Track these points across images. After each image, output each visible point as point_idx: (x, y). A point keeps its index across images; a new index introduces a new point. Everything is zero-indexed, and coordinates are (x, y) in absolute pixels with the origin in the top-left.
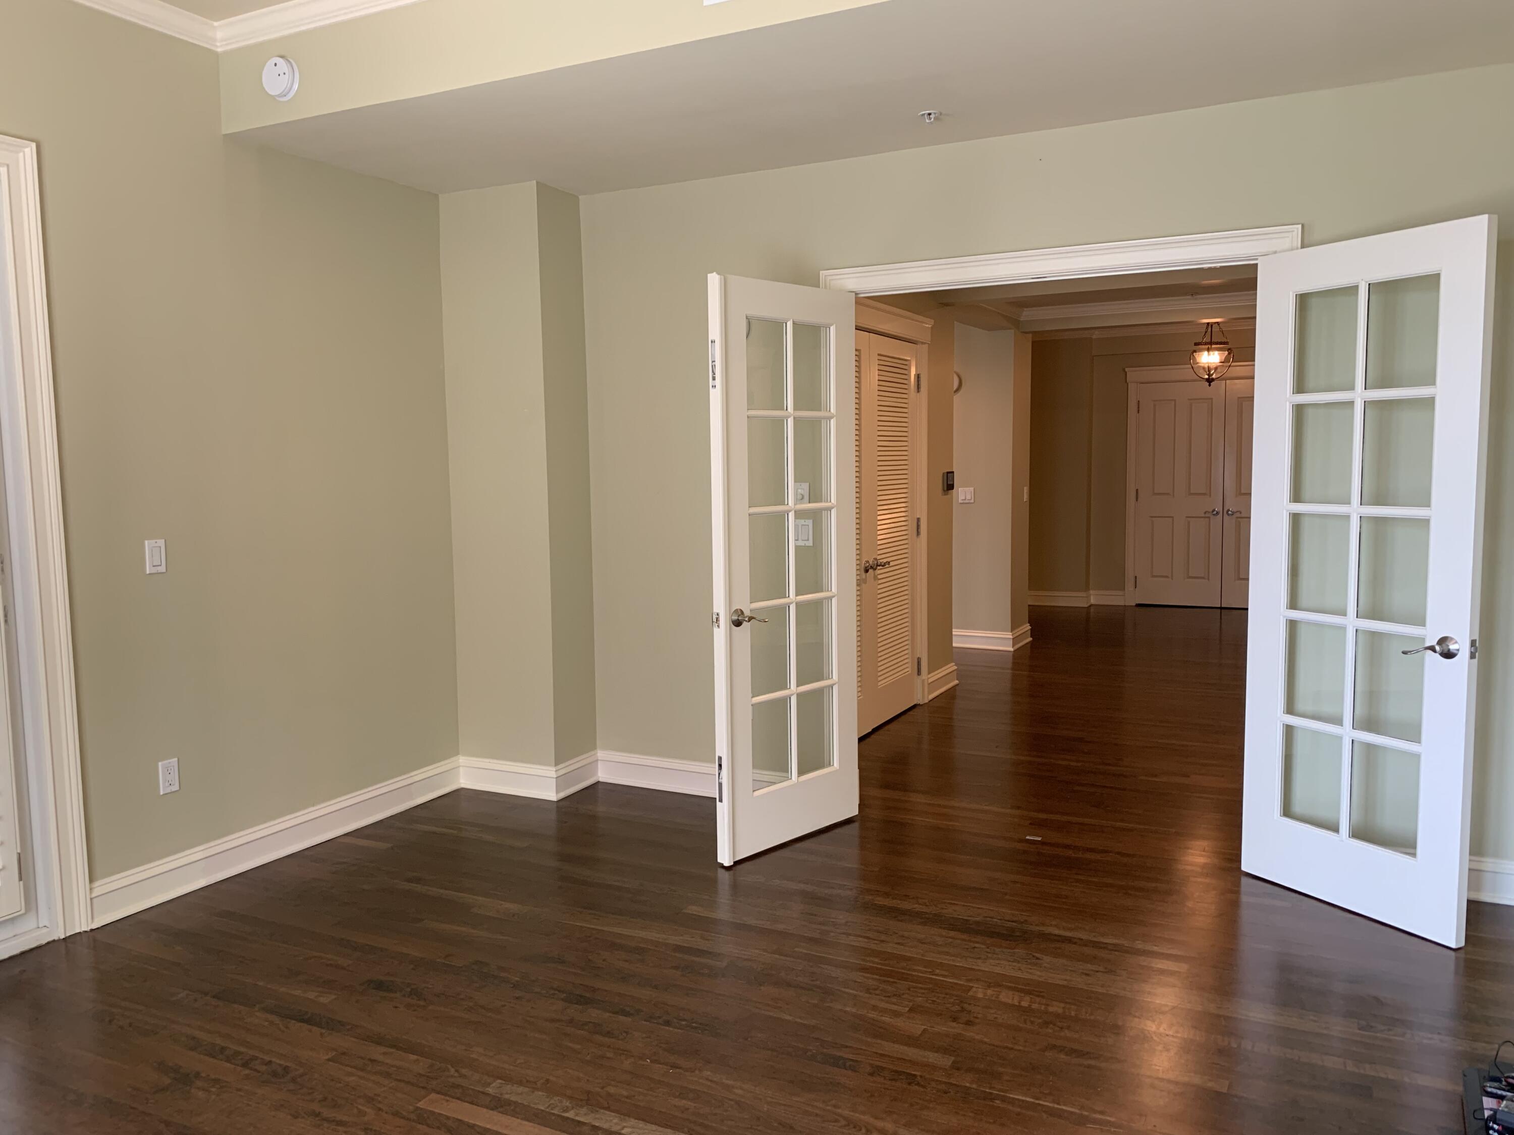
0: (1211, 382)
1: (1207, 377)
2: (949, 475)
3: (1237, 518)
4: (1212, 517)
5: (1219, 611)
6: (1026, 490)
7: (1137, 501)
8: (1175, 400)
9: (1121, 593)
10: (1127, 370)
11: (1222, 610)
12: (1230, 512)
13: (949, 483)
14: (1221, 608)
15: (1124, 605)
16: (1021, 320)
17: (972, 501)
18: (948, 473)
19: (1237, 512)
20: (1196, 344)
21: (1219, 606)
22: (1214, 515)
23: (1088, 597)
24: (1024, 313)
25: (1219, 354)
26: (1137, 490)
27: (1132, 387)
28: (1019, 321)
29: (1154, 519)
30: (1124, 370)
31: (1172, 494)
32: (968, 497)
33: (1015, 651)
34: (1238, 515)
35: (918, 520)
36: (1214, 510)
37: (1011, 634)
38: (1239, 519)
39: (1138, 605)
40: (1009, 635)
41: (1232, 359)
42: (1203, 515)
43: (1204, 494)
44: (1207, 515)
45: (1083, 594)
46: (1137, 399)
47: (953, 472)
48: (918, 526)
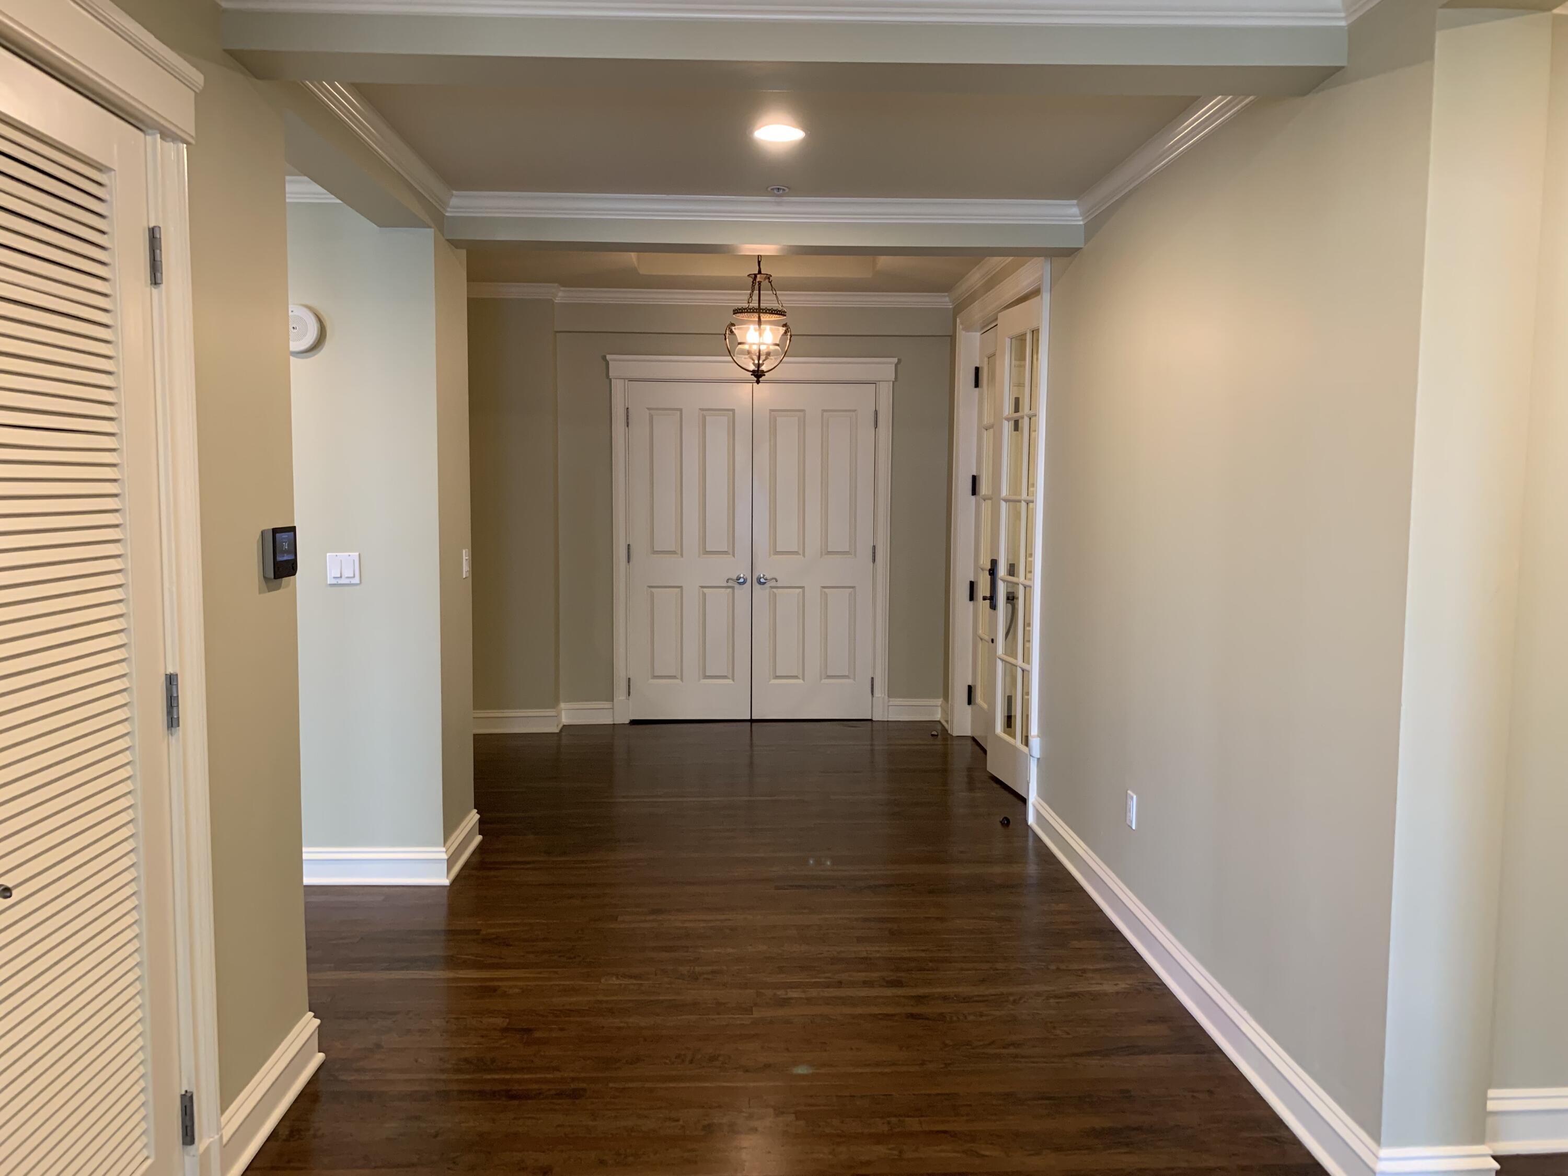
0: (761, 376)
1: (752, 368)
2: (278, 535)
3: (771, 587)
4: (737, 586)
5: (749, 723)
6: (466, 555)
7: (628, 562)
8: (681, 410)
9: (607, 705)
10: (608, 357)
11: (754, 724)
12: (762, 580)
13: (279, 559)
14: (752, 721)
15: (612, 723)
16: (447, 214)
17: (356, 580)
18: (275, 531)
19: (773, 579)
20: (737, 311)
21: (749, 718)
22: (740, 583)
23: (558, 716)
24: (454, 201)
25: (771, 330)
26: (629, 545)
27: (617, 386)
28: (444, 215)
29: (653, 590)
30: (604, 358)
31: (679, 553)
32: (348, 573)
33: (454, 882)
34: (773, 583)
35: (171, 680)
36: (738, 578)
37: (444, 849)
38: (774, 590)
39: (634, 722)
40: (441, 853)
41: (788, 341)
42: (725, 584)
43: (726, 553)
44: (730, 584)
45: (550, 712)
46: (625, 405)
47: (293, 529)
48: (172, 702)
